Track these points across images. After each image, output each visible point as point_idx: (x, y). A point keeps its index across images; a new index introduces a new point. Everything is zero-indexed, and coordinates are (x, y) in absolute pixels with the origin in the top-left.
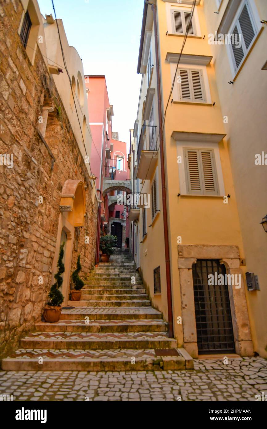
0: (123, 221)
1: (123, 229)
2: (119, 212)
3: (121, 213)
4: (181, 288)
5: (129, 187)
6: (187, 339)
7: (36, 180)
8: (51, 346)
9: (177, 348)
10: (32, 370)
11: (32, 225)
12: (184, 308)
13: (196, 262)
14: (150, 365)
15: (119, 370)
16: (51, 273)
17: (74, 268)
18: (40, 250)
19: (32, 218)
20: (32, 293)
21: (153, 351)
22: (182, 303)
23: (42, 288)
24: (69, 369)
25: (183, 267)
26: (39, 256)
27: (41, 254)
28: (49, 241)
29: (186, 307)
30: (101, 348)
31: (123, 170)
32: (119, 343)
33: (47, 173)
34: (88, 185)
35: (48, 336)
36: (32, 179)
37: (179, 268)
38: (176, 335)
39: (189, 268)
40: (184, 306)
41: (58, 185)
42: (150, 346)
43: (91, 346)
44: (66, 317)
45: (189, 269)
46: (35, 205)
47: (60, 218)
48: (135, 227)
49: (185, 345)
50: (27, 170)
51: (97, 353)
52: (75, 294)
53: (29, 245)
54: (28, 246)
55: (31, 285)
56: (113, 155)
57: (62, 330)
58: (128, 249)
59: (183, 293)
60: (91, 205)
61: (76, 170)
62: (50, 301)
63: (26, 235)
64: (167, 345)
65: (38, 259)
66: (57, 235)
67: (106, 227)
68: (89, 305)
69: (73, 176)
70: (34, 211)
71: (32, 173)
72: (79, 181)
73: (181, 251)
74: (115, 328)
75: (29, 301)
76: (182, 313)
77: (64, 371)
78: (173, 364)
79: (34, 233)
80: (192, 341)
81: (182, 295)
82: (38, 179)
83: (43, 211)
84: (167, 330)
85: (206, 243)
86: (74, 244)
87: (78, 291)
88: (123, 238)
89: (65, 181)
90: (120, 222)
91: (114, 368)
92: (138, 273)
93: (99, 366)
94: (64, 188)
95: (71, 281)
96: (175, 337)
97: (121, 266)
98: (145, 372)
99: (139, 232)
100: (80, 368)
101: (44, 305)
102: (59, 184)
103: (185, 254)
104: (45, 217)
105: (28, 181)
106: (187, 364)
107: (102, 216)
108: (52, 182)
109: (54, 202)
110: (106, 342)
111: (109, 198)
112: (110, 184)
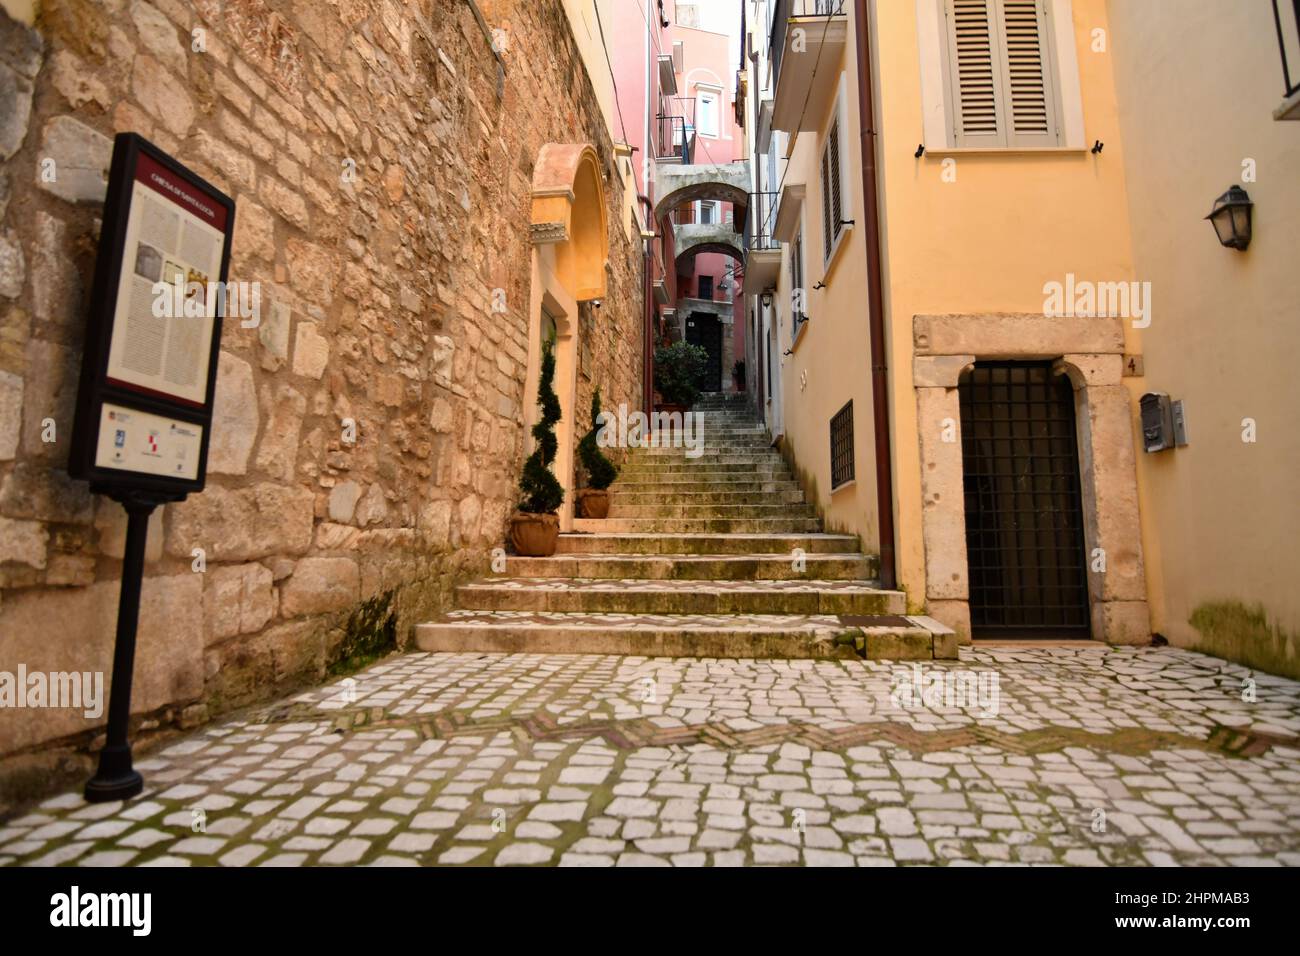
0: (723, 307)
1: (725, 333)
2: (711, 278)
3: (716, 283)
4: (921, 446)
5: (743, 186)
6: (937, 589)
7: (457, 126)
8: (542, 603)
9: (907, 615)
10: (496, 652)
11: (458, 266)
12: (930, 503)
13: (972, 367)
14: (827, 645)
15: (737, 655)
16: (520, 426)
17: (584, 428)
18: (488, 350)
19: (455, 246)
20: (474, 470)
21: (834, 619)
22: (924, 488)
23: (501, 463)
24: (596, 649)
25: (929, 383)
26: (485, 366)
27: (490, 361)
28: (509, 329)
29: (937, 502)
30: (682, 610)
31: (720, 134)
32: (731, 597)
33: (486, 109)
34: (609, 174)
35: (527, 583)
36: (444, 120)
37: (916, 388)
38: (903, 578)
39: (948, 385)
40: (929, 496)
41: (519, 154)
42: (823, 607)
43: (653, 605)
44: (574, 545)
45: (949, 389)
46: (459, 205)
47: (534, 265)
48: (767, 312)
49: (932, 606)
50: (427, 90)
51: (669, 619)
52: (592, 499)
53: (454, 326)
54: (452, 328)
55: (472, 447)
56: (684, 83)
57: (566, 571)
58: (743, 396)
59: (928, 460)
60: (621, 243)
61: (571, 114)
62: (526, 500)
63: (445, 294)
64: (875, 605)
65: (483, 375)
66: (528, 314)
67: (670, 321)
68: (634, 530)
69: (561, 134)
70: (459, 223)
71: (443, 102)
72: (585, 146)
73: (924, 333)
74: (718, 569)
75: (468, 488)
76: (923, 516)
77: (583, 653)
78: (895, 643)
79: (465, 293)
80: (953, 596)
81: (926, 467)
82: (462, 123)
83: (484, 232)
84: (874, 575)
85: (1008, 309)
86: (580, 354)
87: (599, 492)
88: (725, 362)
89: (540, 147)
90: (714, 312)
91: (723, 650)
92: (779, 451)
93: (678, 644)
94: (538, 168)
95: (577, 463)
96: (899, 585)
97: (723, 437)
98: (813, 661)
99: (779, 324)
100: (626, 647)
101: (508, 511)
102: (525, 152)
103: (938, 343)
104: (491, 250)
105: (433, 125)
106: (937, 644)
107: (658, 283)
108: (502, 141)
109: (512, 208)
110: (695, 595)
111: (675, 232)
112: (678, 176)
